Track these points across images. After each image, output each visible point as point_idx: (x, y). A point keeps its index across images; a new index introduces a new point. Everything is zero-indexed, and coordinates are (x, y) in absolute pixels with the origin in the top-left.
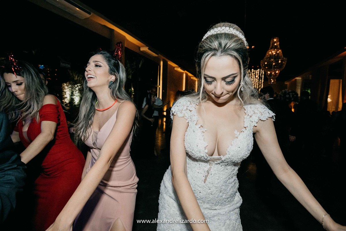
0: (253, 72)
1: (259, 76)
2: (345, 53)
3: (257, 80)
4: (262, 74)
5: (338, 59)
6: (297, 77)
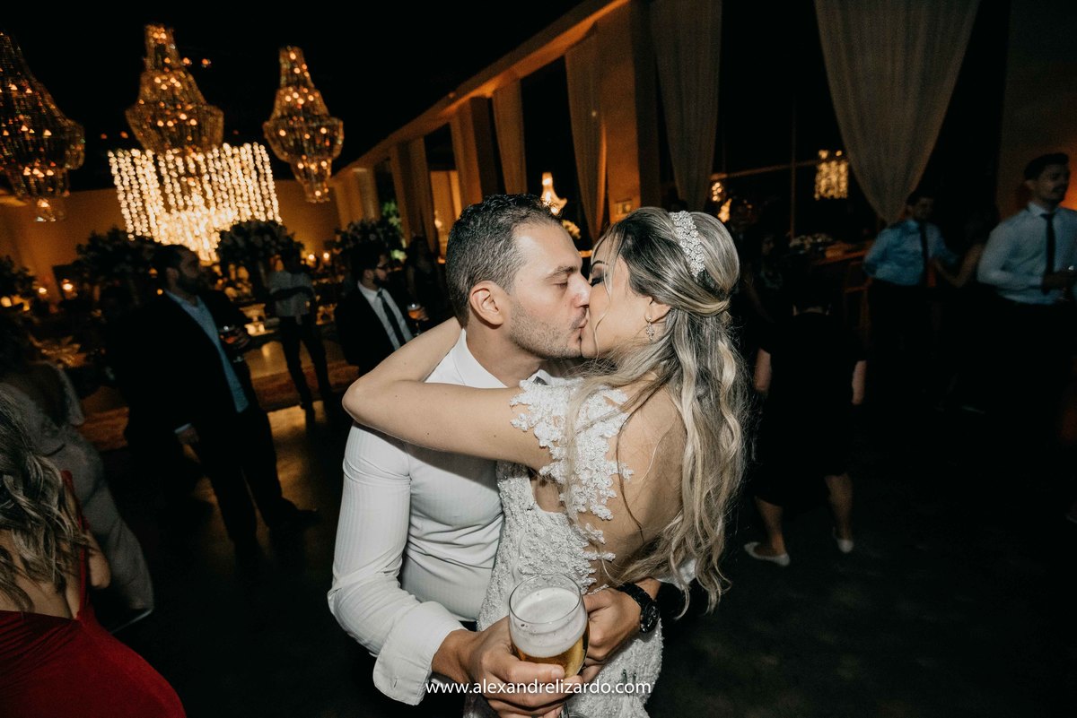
0: (229, 153)
1: (256, 168)
2: (454, 107)
3: (253, 184)
4: (263, 163)
5: (440, 124)
6: (357, 166)
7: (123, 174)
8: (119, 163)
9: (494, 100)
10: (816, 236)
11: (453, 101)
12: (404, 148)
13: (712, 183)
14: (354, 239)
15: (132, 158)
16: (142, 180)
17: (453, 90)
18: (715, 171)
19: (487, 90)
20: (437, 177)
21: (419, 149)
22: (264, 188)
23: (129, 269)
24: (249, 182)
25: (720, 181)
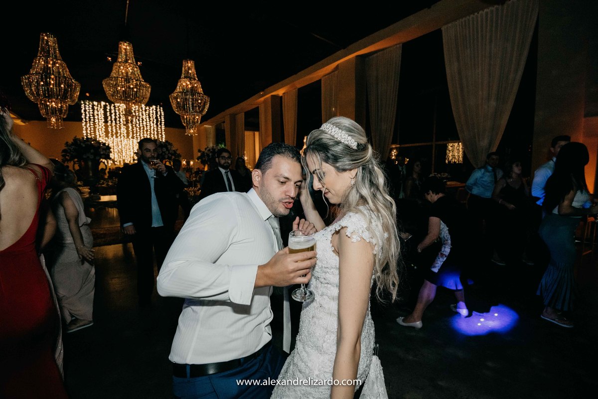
0: (144, 109)
1: (157, 118)
2: (262, 99)
3: (153, 125)
4: (160, 116)
5: (254, 107)
6: (206, 125)
7: (87, 113)
8: (86, 107)
9: (283, 97)
10: (442, 174)
11: (263, 96)
12: (233, 117)
13: (392, 150)
14: (208, 155)
15: (93, 105)
16: (96, 117)
17: (263, 90)
18: (393, 143)
19: (280, 92)
20: (248, 134)
21: (241, 118)
22: (159, 128)
23: (92, 157)
24: (152, 125)
25: (396, 148)
